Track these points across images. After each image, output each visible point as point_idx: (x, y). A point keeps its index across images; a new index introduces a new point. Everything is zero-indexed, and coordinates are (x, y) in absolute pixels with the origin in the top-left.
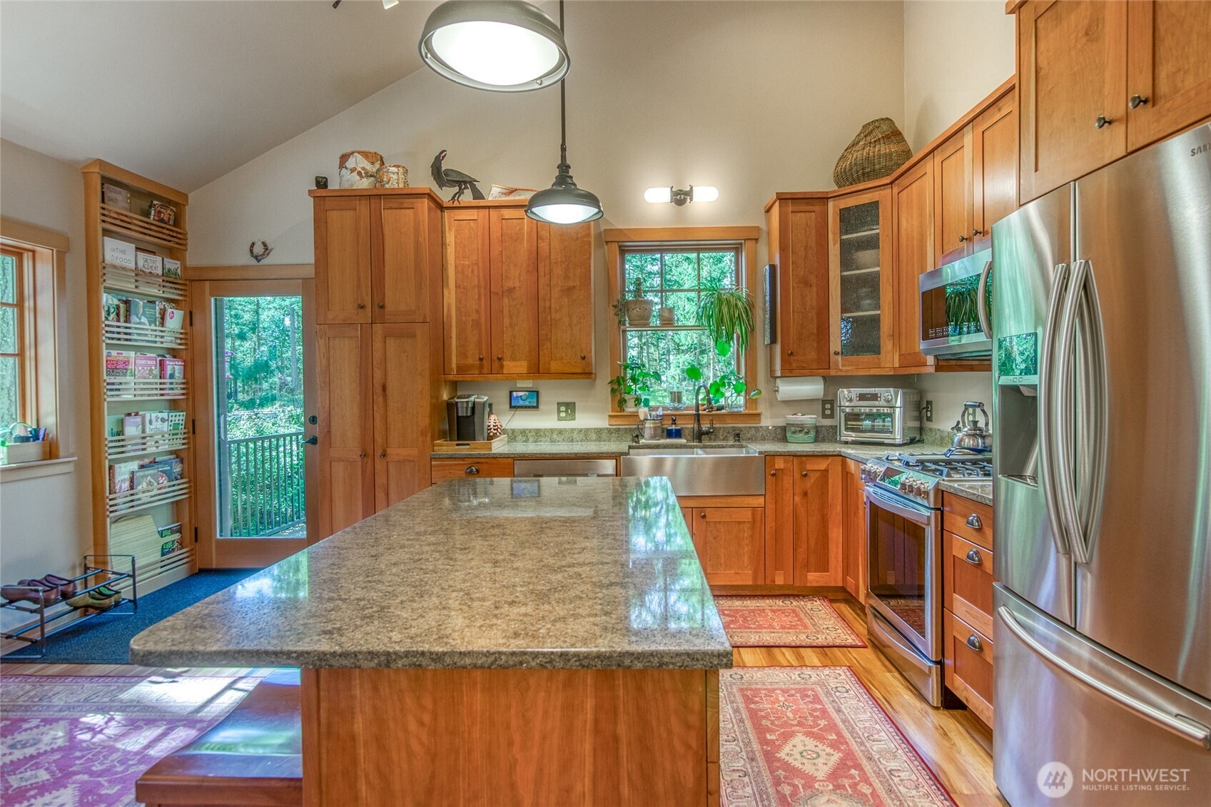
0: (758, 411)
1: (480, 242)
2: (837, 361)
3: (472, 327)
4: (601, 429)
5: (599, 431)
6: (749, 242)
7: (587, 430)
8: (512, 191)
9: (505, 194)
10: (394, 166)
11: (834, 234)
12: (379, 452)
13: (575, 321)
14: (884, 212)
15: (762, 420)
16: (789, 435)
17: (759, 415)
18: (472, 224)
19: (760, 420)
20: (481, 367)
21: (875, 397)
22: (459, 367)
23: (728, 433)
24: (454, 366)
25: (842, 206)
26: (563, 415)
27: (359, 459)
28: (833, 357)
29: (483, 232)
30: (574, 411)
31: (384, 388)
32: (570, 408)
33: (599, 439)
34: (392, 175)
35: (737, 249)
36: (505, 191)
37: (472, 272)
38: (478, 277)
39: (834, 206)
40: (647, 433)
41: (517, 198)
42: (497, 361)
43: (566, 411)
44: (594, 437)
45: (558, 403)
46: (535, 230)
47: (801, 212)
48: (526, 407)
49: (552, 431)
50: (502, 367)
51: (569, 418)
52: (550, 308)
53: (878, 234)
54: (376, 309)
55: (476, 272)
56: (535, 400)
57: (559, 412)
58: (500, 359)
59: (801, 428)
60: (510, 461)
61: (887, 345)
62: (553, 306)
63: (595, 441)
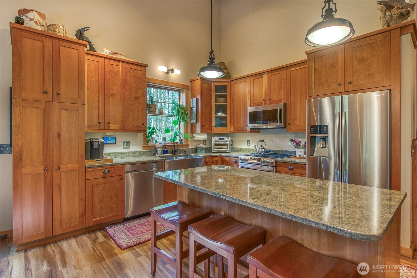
0: (188, 144)
1: (100, 72)
2: (214, 129)
3: (95, 108)
4: (141, 152)
5: (140, 152)
6: (186, 90)
7: (135, 152)
8: (115, 54)
9: (112, 54)
10: (62, 26)
11: (213, 92)
12: (55, 167)
13: (139, 110)
14: (228, 88)
15: (189, 146)
16: (198, 151)
17: (188, 145)
18: (96, 63)
19: (188, 146)
20: (100, 126)
21: (223, 139)
22: (88, 126)
23: (181, 151)
24: (86, 125)
25: (216, 85)
26: (125, 146)
27: (43, 172)
28: (213, 127)
29: (102, 68)
30: (130, 145)
31: (59, 135)
32: (128, 143)
33: (140, 155)
34: (61, 30)
35: (180, 91)
36: (112, 52)
37: (96, 84)
38: (99, 87)
39: (214, 84)
40: (159, 152)
41: (116, 57)
42: (107, 124)
43: (127, 145)
44: (138, 154)
45: (123, 142)
46: (124, 72)
47: (206, 84)
48: (110, 144)
49: (122, 153)
50: (109, 127)
51: (128, 148)
52: (130, 104)
53: (226, 94)
54: (55, 95)
55: (97, 84)
56: (114, 141)
57: (124, 145)
58: (108, 123)
59: (202, 149)
60: (124, 166)
61: (228, 125)
62: (131, 103)
63: (138, 156)
